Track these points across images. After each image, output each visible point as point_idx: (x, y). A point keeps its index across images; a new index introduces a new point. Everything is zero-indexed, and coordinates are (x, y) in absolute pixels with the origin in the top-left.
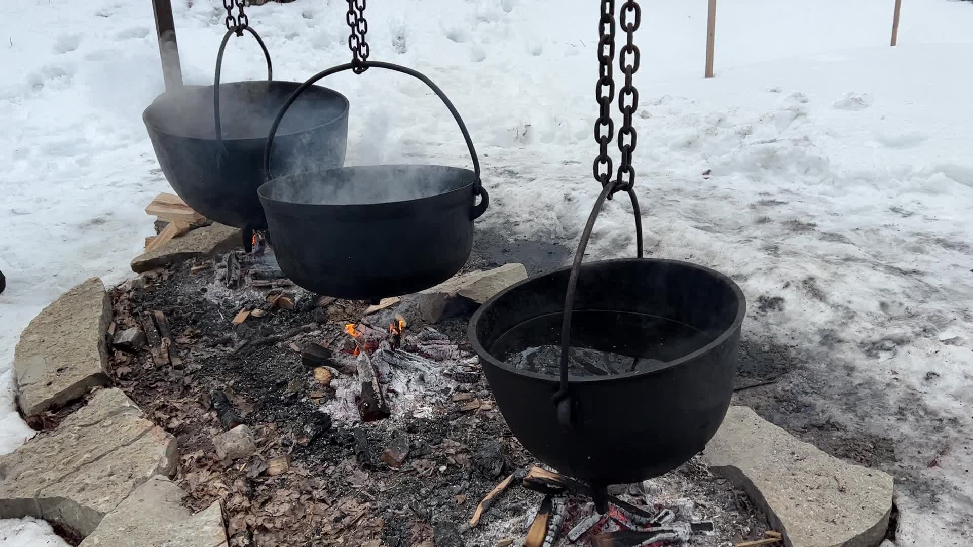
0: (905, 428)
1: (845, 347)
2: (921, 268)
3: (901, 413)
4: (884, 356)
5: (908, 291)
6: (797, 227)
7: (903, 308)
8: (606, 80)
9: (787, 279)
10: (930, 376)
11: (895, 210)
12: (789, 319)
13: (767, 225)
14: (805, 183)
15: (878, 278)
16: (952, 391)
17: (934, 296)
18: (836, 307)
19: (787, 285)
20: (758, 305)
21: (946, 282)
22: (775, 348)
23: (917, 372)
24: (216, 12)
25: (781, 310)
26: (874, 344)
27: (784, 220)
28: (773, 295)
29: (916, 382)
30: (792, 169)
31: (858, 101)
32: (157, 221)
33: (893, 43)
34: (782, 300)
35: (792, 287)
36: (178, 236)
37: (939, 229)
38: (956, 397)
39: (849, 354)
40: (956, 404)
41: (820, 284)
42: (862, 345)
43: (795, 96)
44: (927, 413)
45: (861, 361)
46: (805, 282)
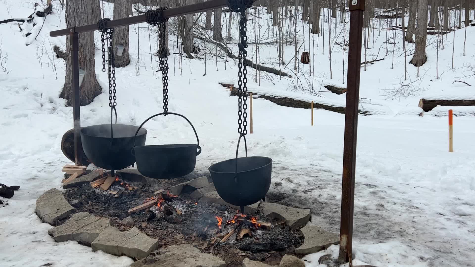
0: (314, 206)
1: (298, 192)
2: (318, 176)
3: (313, 203)
4: (308, 193)
5: (315, 180)
6: (284, 169)
7: (313, 184)
8: (240, 111)
9: (282, 178)
10: (320, 196)
11: (311, 165)
12: (284, 187)
13: (276, 169)
14: (285, 159)
15: (307, 178)
16: (325, 198)
17: (322, 181)
18: (296, 184)
19: (282, 179)
20: (275, 185)
21: (325, 178)
22: (280, 194)
23: (317, 195)
24: (54, 109)
25: (281, 186)
26: (306, 191)
27: (280, 167)
28: (278, 182)
29: (316, 197)
30: (281, 155)
31: (300, 138)
32: (66, 174)
33: (312, 125)
34: (281, 183)
35: (284, 180)
36: (77, 177)
37: (323, 168)
38: (326, 199)
39: (300, 194)
40: (326, 200)
41: (291, 179)
42: (303, 191)
43: (281, 137)
44: (319, 202)
45: (303, 195)
46: (287, 179)
